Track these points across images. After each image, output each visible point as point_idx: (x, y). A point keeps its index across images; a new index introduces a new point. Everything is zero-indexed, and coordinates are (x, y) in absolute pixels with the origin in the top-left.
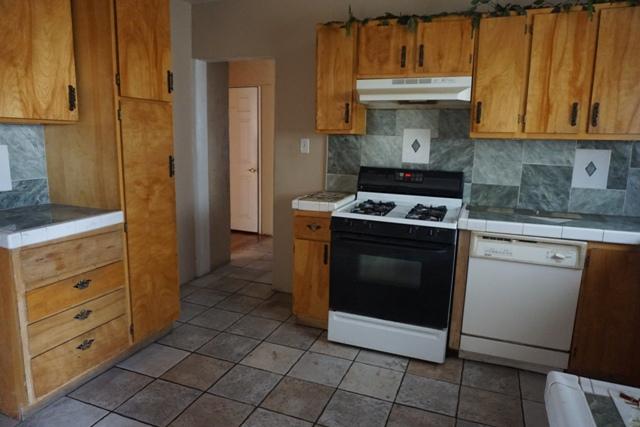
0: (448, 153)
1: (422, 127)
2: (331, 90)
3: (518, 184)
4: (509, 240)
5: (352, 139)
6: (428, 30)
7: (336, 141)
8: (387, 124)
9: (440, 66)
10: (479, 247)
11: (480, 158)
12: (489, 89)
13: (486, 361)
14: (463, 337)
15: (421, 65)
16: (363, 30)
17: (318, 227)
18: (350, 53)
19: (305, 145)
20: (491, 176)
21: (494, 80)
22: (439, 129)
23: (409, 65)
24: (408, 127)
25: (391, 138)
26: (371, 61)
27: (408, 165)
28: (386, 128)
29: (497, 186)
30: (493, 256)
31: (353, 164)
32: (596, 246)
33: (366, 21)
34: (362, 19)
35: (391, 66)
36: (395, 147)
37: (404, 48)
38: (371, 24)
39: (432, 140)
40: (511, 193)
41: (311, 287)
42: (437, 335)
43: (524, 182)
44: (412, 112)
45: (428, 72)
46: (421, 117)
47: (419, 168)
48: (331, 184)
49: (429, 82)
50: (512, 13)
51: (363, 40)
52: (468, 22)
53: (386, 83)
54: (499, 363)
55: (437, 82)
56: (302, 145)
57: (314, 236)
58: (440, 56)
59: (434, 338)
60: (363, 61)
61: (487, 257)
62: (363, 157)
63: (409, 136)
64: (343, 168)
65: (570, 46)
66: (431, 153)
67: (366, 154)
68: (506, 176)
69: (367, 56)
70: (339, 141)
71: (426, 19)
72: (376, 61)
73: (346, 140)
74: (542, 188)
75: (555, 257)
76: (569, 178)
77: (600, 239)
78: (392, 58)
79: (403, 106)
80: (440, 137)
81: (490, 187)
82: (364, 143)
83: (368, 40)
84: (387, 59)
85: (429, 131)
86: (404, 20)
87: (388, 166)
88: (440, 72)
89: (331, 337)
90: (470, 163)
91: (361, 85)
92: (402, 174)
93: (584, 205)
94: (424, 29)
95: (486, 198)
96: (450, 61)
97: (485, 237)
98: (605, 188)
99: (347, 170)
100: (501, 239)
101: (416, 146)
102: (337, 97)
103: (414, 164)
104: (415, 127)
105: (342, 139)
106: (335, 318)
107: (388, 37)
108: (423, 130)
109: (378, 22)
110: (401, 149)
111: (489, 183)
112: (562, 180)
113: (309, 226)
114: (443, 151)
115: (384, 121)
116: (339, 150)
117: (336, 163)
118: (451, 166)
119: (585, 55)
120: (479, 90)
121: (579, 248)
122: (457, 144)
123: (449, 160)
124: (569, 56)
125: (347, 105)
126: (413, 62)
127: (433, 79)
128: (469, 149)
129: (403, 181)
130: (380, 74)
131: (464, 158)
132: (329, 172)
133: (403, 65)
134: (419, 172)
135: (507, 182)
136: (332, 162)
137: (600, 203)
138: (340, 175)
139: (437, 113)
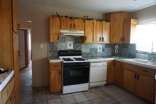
0: (77, 47)
1: (71, 41)
2: (54, 32)
3: (89, 52)
4: (97, 62)
5: (55, 44)
6: (76, 21)
7: (51, 44)
8: (63, 40)
9: (78, 29)
10: (92, 65)
11: (83, 47)
12: (88, 33)
13: (93, 87)
14: (90, 83)
15: (75, 28)
16: (62, 19)
17: (57, 66)
18: (59, 23)
19: (42, 46)
20: (85, 51)
21: (88, 32)
22: (75, 41)
23: (72, 28)
24: (68, 41)
25: (65, 43)
26: (64, 26)
27: (69, 49)
28: (63, 41)
29: (86, 53)
30: (95, 66)
31: (56, 50)
32: (109, 61)
33: (62, 17)
34: (61, 16)
35: (68, 27)
36: (66, 45)
37: (71, 24)
38: (63, 17)
39: (73, 44)
40: (88, 54)
41: (56, 82)
42: (87, 84)
43: (90, 51)
44: (69, 38)
45: (76, 29)
46: (71, 39)
47: (71, 50)
48: (50, 55)
49: (76, 32)
50: (90, 20)
51: (62, 21)
52: (83, 20)
53: (67, 31)
54: (96, 86)
55: (78, 32)
56: (41, 46)
57: (56, 68)
58: (78, 27)
59: (86, 85)
60: (62, 26)
61: (94, 66)
62: (58, 48)
63: (69, 43)
64: (53, 51)
65: (99, 27)
66: (73, 47)
67: (59, 47)
68: (87, 50)
69: (63, 25)
70: (52, 44)
71: (75, 18)
72: (65, 26)
73: (54, 44)
74: (93, 52)
75: (104, 64)
76: (97, 50)
77: (109, 60)
78: (69, 26)
79: (66, 36)
80: (75, 43)
81: (85, 53)
82: (58, 45)
83: (63, 21)
84: (67, 26)
85: (73, 42)
86: (71, 18)
87: (64, 50)
88: (78, 30)
89: (64, 93)
90: (81, 48)
91: (62, 31)
92: (69, 52)
93: (99, 54)
94: (75, 21)
95: (84, 55)
96: (80, 28)
97: (93, 63)
98: (102, 51)
99: (54, 51)
100: (95, 62)
101: (70, 45)
102: (56, 34)
103: (70, 49)
104: (70, 41)
105: (53, 44)
106: (65, 88)
107: (68, 21)
108: (71, 42)
109: (65, 17)
110: (67, 46)
111: (85, 52)
112: (96, 51)
113: (55, 66)
114: (76, 46)
115: (63, 39)
116: (52, 47)
117: (51, 50)
118: (77, 49)
119: (101, 29)
120: (86, 34)
121: (107, 62)
122: (78, 44)
123: (77, 48)
124: (99, 29)
125: (58, 36)
126: (73, 27)
127: (77, 31)
128: (81, 45)
129: (70, 53)
130: (66, 29)
131: (80, 47)
132: (49, 52)
133: (71, 27)
134: (73, 51)
135: (88, 52)
136: (50, 50)
137: (101, 54)
138: (52, 53)
139: (74, 38)
